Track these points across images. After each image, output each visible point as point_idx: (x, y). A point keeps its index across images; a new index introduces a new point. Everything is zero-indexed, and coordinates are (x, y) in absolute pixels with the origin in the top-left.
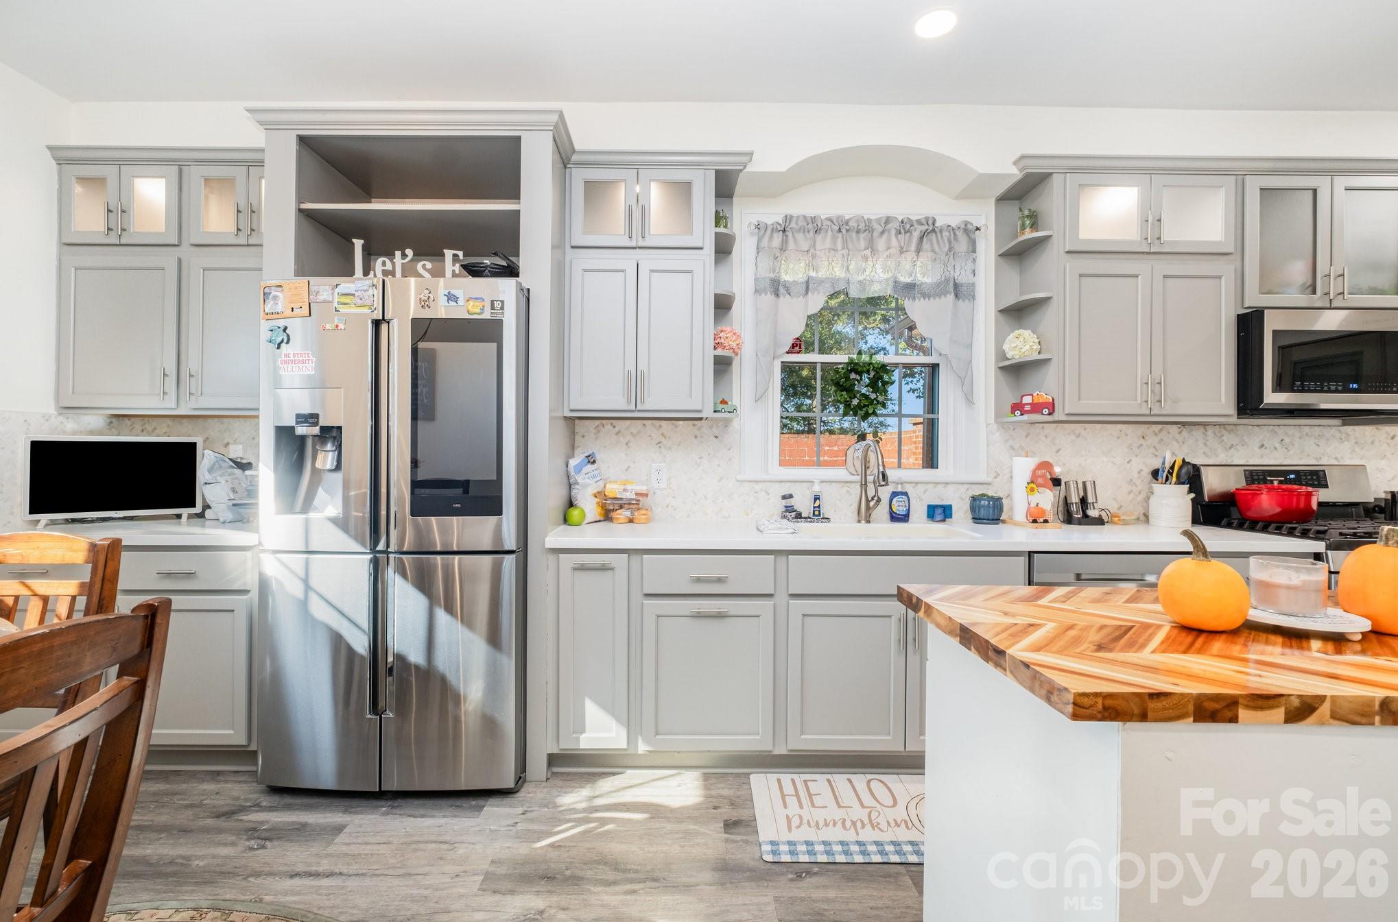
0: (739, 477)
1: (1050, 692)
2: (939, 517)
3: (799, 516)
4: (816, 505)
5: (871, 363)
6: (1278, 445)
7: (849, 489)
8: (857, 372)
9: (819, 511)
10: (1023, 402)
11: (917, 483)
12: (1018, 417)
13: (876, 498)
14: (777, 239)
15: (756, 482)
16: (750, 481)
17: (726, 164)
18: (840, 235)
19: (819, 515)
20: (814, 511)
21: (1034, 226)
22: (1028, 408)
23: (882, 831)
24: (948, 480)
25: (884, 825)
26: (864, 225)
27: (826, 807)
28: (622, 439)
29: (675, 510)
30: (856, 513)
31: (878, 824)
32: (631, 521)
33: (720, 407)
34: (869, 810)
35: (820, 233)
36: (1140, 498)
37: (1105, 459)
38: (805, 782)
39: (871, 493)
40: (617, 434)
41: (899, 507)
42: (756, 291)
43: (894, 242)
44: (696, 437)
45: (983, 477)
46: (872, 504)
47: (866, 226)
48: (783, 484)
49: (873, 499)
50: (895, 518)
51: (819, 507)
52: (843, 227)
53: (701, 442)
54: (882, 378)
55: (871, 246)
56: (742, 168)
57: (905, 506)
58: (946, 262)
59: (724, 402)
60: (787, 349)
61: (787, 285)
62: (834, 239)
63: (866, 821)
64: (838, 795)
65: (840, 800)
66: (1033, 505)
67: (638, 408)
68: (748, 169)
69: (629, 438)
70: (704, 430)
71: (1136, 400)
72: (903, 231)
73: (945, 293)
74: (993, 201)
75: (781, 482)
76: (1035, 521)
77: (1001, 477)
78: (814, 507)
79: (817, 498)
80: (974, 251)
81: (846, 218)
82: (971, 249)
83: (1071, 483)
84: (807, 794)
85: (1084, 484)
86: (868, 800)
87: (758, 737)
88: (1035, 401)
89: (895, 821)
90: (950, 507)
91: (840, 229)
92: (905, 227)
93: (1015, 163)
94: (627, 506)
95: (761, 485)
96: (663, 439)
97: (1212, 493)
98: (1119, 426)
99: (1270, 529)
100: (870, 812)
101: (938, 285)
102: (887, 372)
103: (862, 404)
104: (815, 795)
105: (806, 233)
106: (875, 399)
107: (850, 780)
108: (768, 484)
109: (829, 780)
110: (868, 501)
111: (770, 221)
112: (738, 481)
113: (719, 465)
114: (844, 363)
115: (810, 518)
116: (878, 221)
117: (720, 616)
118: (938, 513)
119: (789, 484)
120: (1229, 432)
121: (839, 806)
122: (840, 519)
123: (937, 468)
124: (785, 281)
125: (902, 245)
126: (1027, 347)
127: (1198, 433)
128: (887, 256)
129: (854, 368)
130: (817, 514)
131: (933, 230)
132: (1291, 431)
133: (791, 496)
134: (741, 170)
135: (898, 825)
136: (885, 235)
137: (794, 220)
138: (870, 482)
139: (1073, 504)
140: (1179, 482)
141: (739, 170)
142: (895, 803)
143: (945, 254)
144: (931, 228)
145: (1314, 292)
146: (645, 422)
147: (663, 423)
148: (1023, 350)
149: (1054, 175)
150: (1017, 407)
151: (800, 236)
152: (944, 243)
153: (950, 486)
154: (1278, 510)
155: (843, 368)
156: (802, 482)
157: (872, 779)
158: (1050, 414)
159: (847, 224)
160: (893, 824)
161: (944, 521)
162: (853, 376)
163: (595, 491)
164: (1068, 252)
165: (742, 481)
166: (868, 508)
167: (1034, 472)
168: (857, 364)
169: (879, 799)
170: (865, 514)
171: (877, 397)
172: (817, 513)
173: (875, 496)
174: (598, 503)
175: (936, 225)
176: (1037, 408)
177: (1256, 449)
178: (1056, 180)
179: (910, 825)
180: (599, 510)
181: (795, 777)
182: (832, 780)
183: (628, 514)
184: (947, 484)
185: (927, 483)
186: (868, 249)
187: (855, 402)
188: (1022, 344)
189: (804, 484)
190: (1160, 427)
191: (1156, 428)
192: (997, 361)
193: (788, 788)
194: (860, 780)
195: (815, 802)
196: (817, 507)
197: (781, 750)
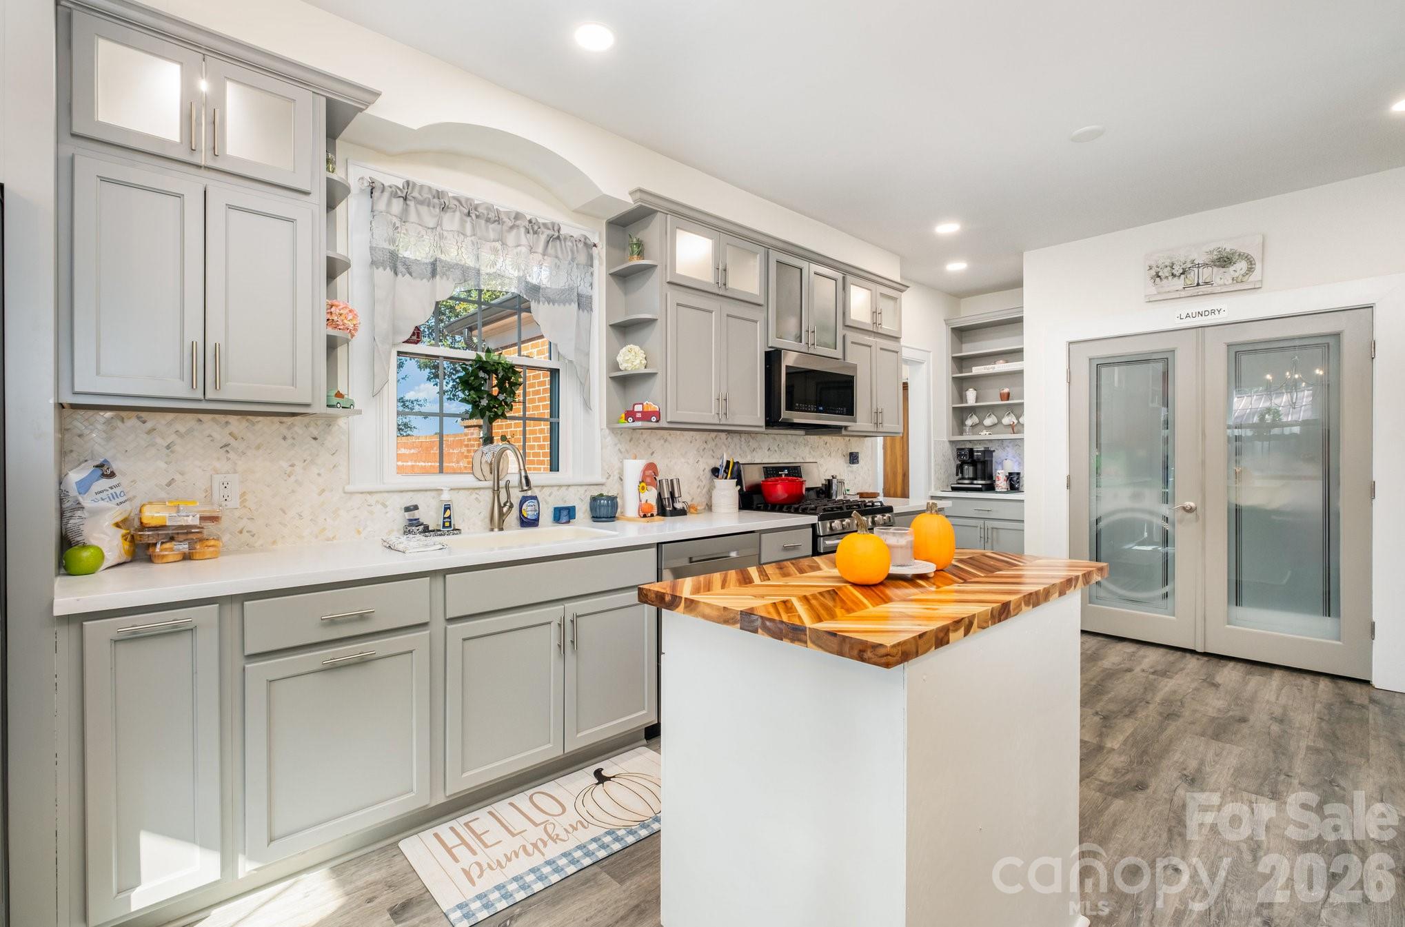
0: (349, 488)
1: (862, 651)
2: (564, 519)
3: (426, 530)
4: (446, 515)
5: (500, 363)
6: (777, 449)
7: (478, 496)
8: (485, 371)
9: (450, 522)
10: (635, 410)
11: (543, 487)
12: (631, 424)
13: (508, 504)
14: (397, 205)
15: (370, 493)
16: (362, 493)
17: (344, 97)
18: (468, 219)
19: (450, 526)
20: (444, 523)
21: (641, 254)
22: (639, 415)
23: (564, 841)
24: (570, 482)
25: (563, 835)
26: (493, 215)
27: (500, 841)
28: (159, 440)
29: (253, 536)
30: (488, 520)
31: (557, 835)
32: (187, 557)
33: (334, 401)
34: (543, 826)
35: (446, 212)
36: (705, 490)
37: (683, 460)
38: (466, 824)
39: (503, 499)
40: (149, 432)
41: (529, 512)
42: (373, 263)
43: (524, 240)
44: (285, 438)
45: (598, 478)
46: (505, 510)
47: (495, 217)
48: (404, 494)
49: (505, 505)
50: (526, 523)
51: (449, 517)
52: (471, 211)
53: (293, 445)
54: (509, 379)
55: (501, 240)
56: (364, 107)
57: (535, 511)
58: (570, 271)
59: (339, 395)
60: (408, 337)
61: (407, 263)
62: (463, 223)
63: (546, 838)
64: (507, 825)
65: (510, 828)
66: (643, 502)
67: (209, 396)
68: (369, 111)
69: (173, 437)
70: (296, 429)
71: (711, 412)
72: (531, 231)
73: (570, 301)
74: (604, 222)
75: (402, 492)
76: (645, 516)
77: (611, 478)
78: (444, 518)
79: (447, 508)
80: (592, 266)
81: (476, 202)
82: (589, 263)
83: (664, 481)
84: (474, 837)
85: (672, 481)
86: (539, 817)
87: (414, 794)
88: (645, 410)
89: (571, 825)
90: (574, 508)
91: (469, 212)
92: (533, 227)
93: (631, 194)
94: (182, 537)
95: (376, 497)
96: (232, 441)
97: (747, 485)
98: (692, 433)
99: (784, 510)
100: (545, 828)
101: (563, 291)
102: (515, 373)
103: (491, 406)
104: (483, 834)
105: (432, 208)
106: (503, 400)
107: (511, 804)
108: (386, 495)
109: (490, 813)
110: (501, 508)
111: (388, 181)
112: (345, 493)
113: (319, 475)
114: (472, 360)
115: (440, 531)
116: (508, 214)
117: (363, 662)
118: (564, 514)
119: (411, 494)
120: (753, 438)
121: (513, 835)
122: (469, 529)
123: (558, 471)
124: (404, 258)
125: (532, 245)
126: (638, 361)
127: (736, 438)
128: (517, 253)
129: (481, 365)
130: (448, 526)
131: (558, 238)
132: (784, 438)
133: (416, 508)
134: (361, 110)
135: (575, 829)
136: (515, 231)
137: (417, 189)
138: (502, 488)
139: (665, 499)
140: (732, 478)
141: (361, 108)
142: (564, 810)
143: (567, 262)
144: (556, 234)
145: (801, 342)
146: (200, 416)
147: (232, 419)
148: (635, 364)
149: (659, 214)
150: (630, 414)
151: (424, 210)
152: (567, 252)
153: (571, 489)
154: (786, 495)
155: (471, 365)
156: (426, 490)
157: (532, 795)
158: (657, 421)
159: (476, 209)
160: (570, 830)
161: (568, 522)
162: (482, 374)
163: (119, 519)
164: (668, 283)
165: (352, 493)
166: (501, 514)
167: (644, 472)
168: (487, 362)
169: (548, 812)
170: (497, 521)
171: (506, 398)
172: (447, 524)
173: (507, 502)
174: (125, 537)
175: (561, 233)
176: (646, 416)
177: (766, 451)
178: (659, 218)
179: (586, 824)
180: (127, 545)
181: (453, 823)
182: (494, 812)
183: (184, 547)
184: (569, 486)
185: (552, 486)
186: (498, 241)
187: (484, 402)
188: (632, 358)
189: (428, 493)
190: (716, 434)
191: (713, 435)
192: (609, 371)
193: (451, 840)
194: (521, 799)
195: (486, 842)
196: (447, 518)
197: (440, 799)
